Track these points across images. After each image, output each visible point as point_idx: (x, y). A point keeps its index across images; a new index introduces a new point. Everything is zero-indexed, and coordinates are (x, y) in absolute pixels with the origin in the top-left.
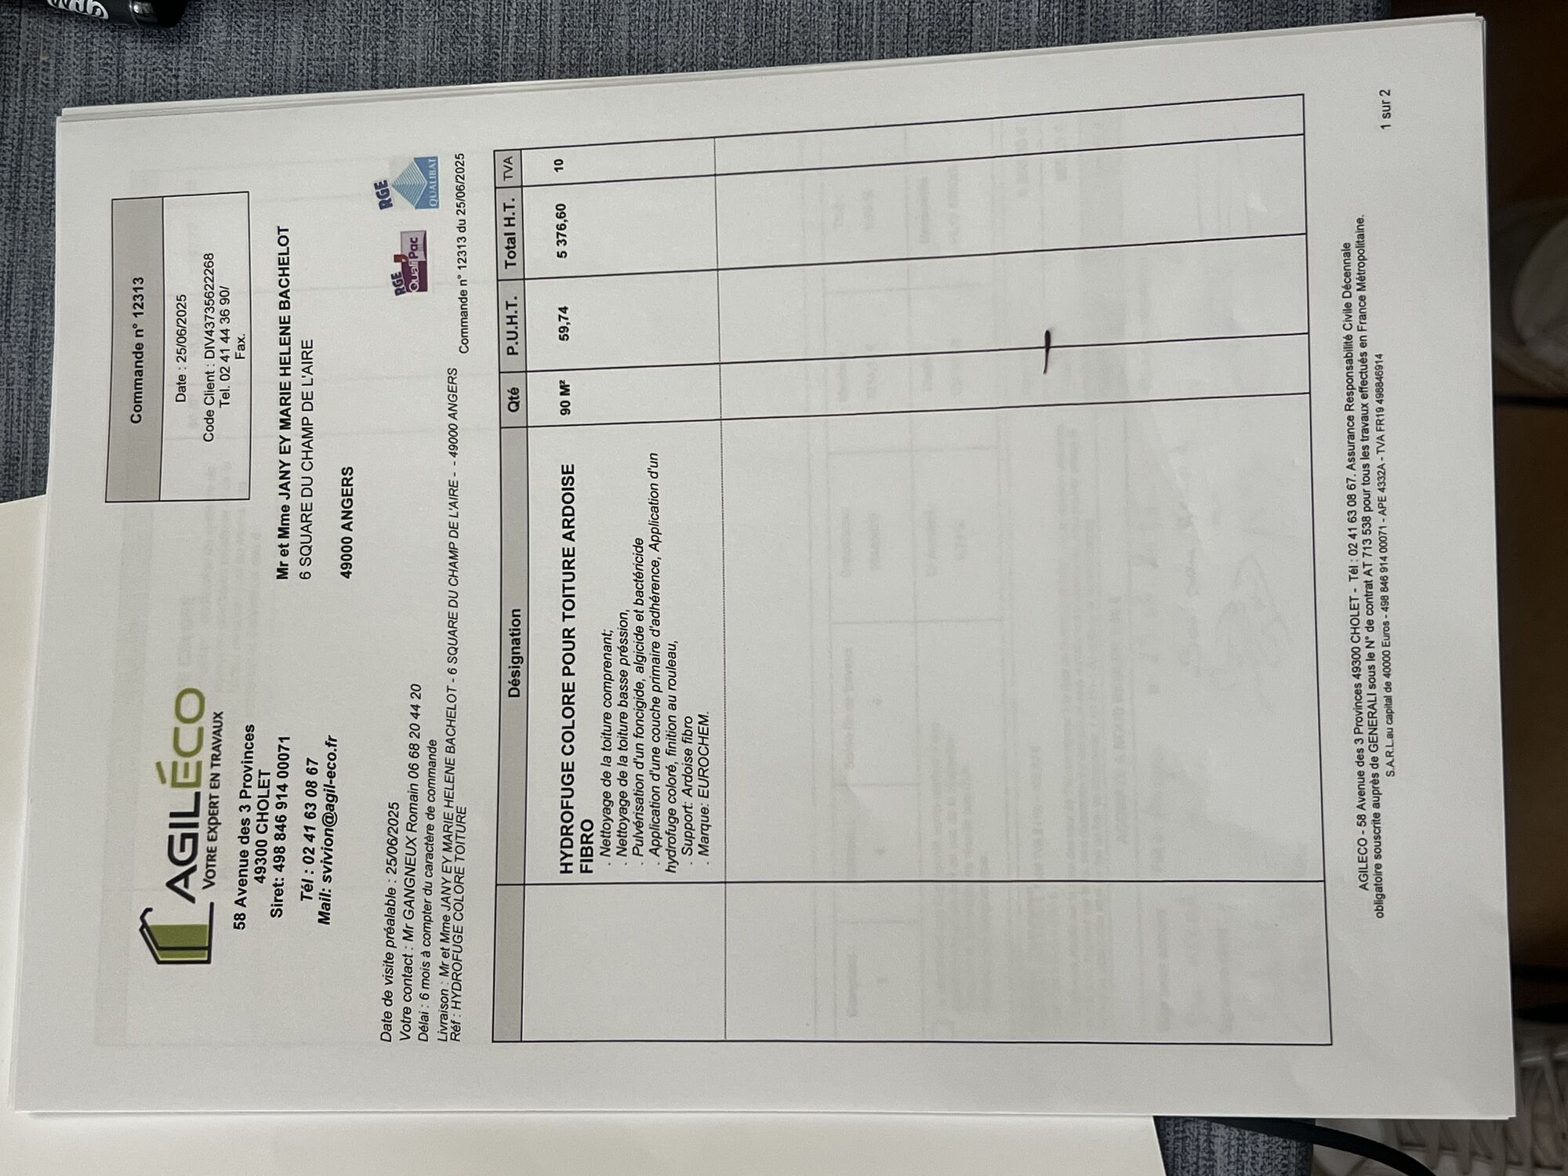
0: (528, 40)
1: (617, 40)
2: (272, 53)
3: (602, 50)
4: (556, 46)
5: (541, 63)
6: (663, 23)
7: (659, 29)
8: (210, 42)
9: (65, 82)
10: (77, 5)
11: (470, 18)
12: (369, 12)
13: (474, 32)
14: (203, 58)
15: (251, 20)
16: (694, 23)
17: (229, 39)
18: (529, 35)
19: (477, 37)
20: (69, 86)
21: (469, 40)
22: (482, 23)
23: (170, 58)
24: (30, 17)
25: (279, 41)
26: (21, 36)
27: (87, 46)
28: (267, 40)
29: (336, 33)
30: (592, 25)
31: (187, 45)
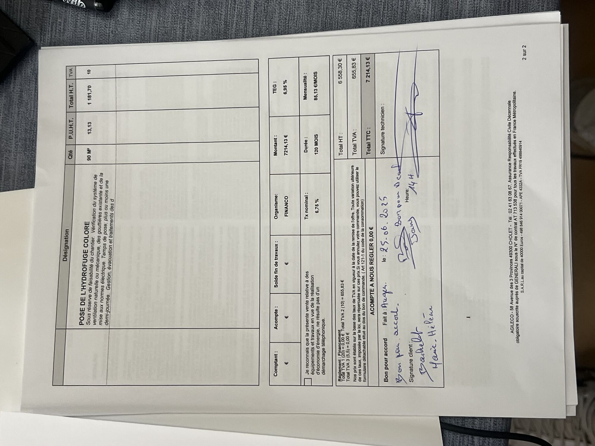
0: (241, 24)
1: (274, 26)
2: (145, 24)
3: (268, 29)
4: (251, 27)
5: (245, 33)
6: (291, 21)
7: (290, 23)
8: (122, 18)
9: (67, 30)
10: (74, 2)
11: (219, 15)
12: (182, 11)
13: (221, 20)
14: (119, 24)
15: (138, 11)
16: (303, 21)
17: (129, 17)
18: (241, 22)
19: (222, 22)
20: (68, 31)
21: (219, 23)
22: (224, 17)
23: (107, 23)
24: (54, 5)
25: (148, 19)
26: (51, 12)
27: (76, 17)
28: (144, 19)
29: (170, 18)
30: (265, 20)
31: (113, 19)
